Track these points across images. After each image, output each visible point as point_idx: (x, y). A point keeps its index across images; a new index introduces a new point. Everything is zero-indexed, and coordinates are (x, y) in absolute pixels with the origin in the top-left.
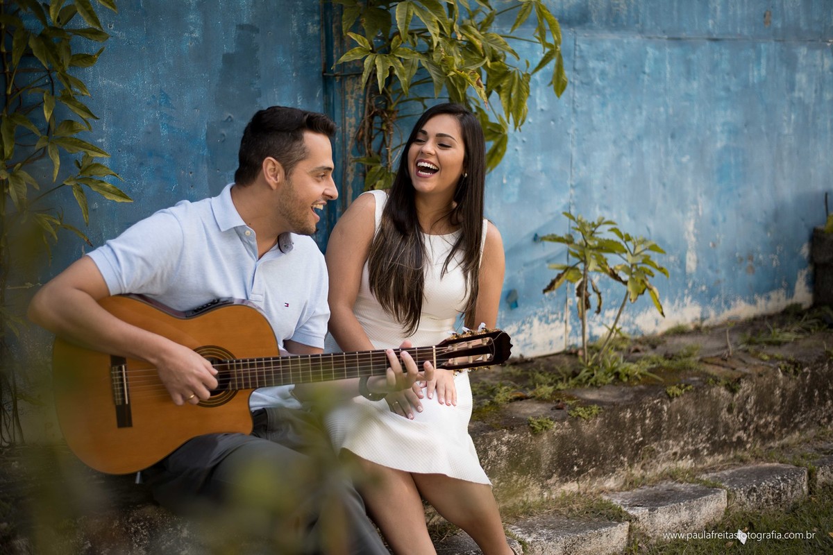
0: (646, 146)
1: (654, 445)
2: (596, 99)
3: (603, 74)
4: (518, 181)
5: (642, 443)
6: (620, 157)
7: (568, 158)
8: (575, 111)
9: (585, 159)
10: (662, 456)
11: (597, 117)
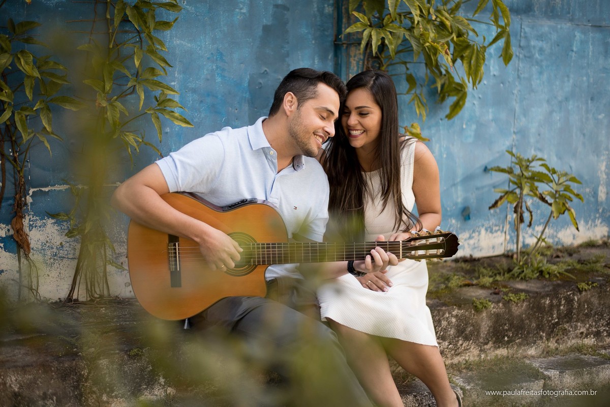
0: (571, 105)
1: (566, 326)
2: (535, 69)
3: (541, 50)
4: (474, 127)
5: (557, 324)
6: (551, 112)
7: (513, 111)
8: (519, 77)
9: (525, 113)
10: (572, 334)
11: (536, 83)
